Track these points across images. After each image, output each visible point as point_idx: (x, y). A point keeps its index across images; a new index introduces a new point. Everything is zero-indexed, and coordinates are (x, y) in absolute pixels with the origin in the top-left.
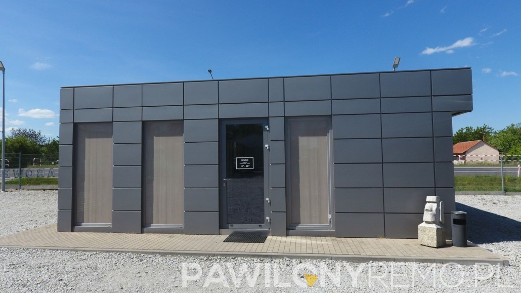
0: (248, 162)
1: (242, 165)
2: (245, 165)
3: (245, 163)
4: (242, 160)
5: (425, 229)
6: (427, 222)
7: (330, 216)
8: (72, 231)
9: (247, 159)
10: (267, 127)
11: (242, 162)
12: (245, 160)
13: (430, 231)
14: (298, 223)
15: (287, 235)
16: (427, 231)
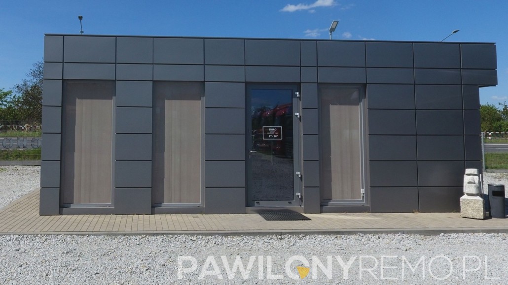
0: (276, 132)
1: (270, 134)
2: (273, 135)
3: (273, 133)
4: (269, 130)
5: (468, 202)
6: (468, 194)
7: (362, 191)
8: (60, 213)
9: (274, 128)
10: (298, 93)
11: (269, 132)
12: (272, 130)
13: (475, 203)
14: (330, 199)
15: (321, 212)
16: (472, 204)
